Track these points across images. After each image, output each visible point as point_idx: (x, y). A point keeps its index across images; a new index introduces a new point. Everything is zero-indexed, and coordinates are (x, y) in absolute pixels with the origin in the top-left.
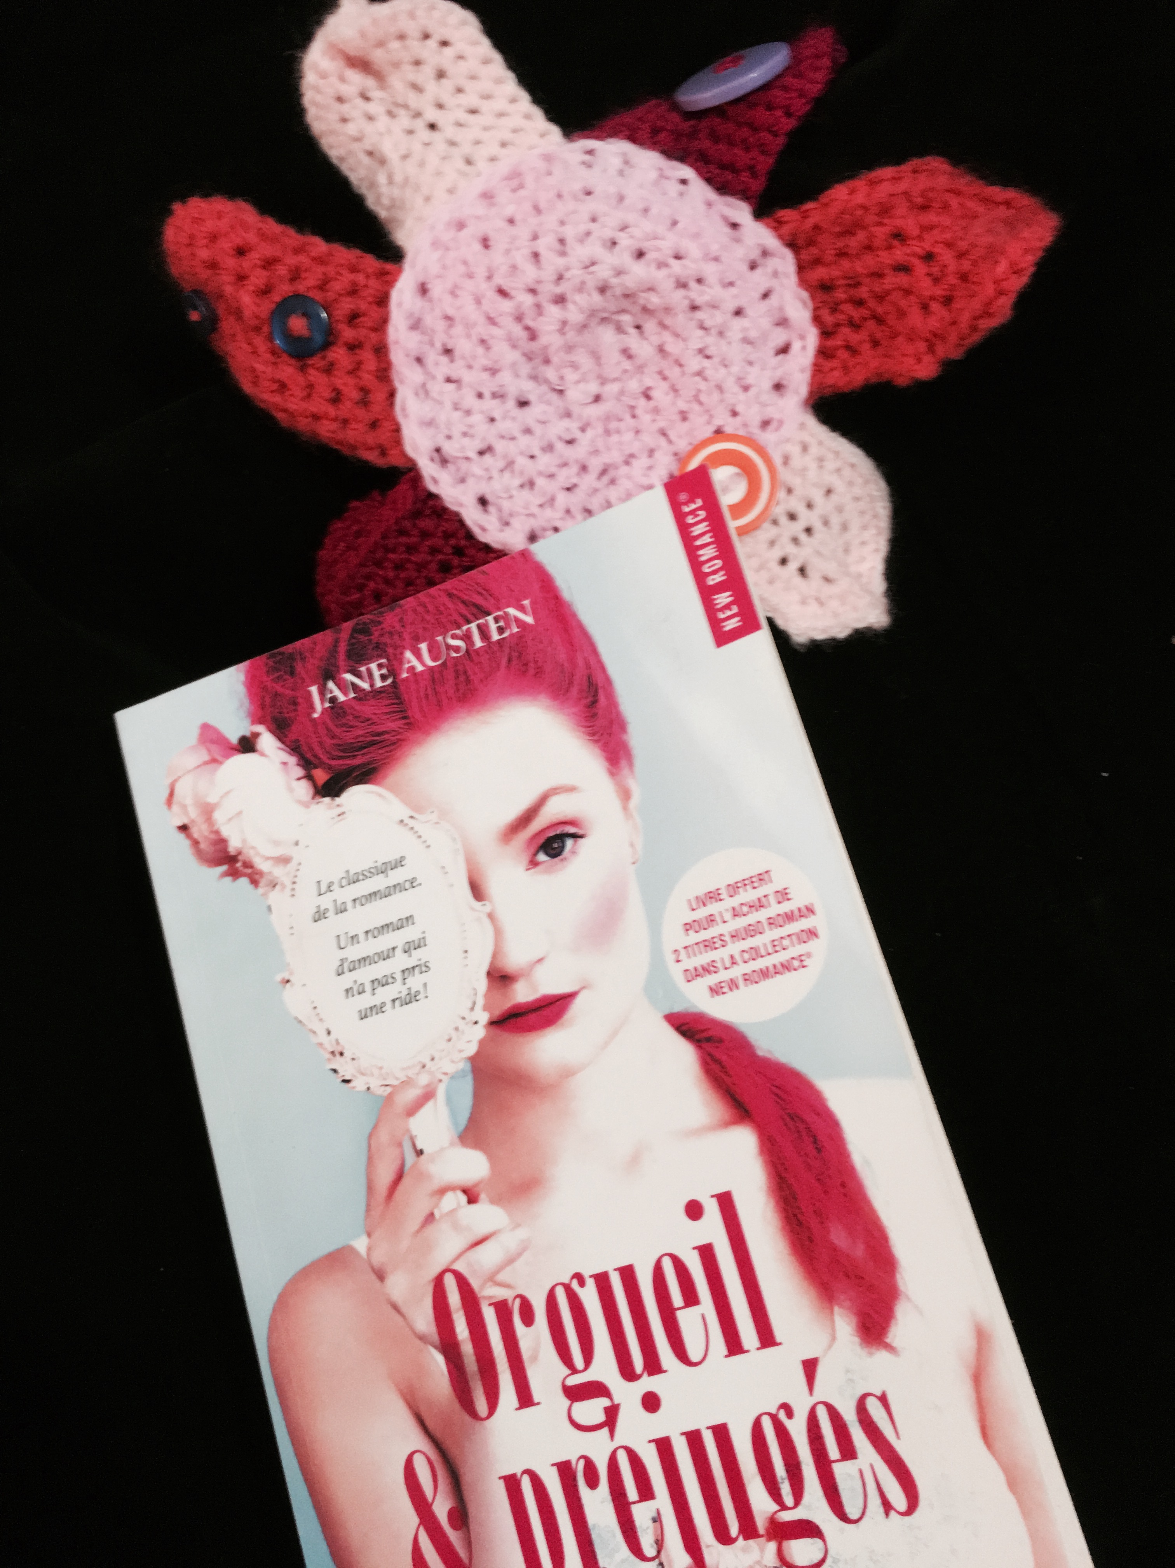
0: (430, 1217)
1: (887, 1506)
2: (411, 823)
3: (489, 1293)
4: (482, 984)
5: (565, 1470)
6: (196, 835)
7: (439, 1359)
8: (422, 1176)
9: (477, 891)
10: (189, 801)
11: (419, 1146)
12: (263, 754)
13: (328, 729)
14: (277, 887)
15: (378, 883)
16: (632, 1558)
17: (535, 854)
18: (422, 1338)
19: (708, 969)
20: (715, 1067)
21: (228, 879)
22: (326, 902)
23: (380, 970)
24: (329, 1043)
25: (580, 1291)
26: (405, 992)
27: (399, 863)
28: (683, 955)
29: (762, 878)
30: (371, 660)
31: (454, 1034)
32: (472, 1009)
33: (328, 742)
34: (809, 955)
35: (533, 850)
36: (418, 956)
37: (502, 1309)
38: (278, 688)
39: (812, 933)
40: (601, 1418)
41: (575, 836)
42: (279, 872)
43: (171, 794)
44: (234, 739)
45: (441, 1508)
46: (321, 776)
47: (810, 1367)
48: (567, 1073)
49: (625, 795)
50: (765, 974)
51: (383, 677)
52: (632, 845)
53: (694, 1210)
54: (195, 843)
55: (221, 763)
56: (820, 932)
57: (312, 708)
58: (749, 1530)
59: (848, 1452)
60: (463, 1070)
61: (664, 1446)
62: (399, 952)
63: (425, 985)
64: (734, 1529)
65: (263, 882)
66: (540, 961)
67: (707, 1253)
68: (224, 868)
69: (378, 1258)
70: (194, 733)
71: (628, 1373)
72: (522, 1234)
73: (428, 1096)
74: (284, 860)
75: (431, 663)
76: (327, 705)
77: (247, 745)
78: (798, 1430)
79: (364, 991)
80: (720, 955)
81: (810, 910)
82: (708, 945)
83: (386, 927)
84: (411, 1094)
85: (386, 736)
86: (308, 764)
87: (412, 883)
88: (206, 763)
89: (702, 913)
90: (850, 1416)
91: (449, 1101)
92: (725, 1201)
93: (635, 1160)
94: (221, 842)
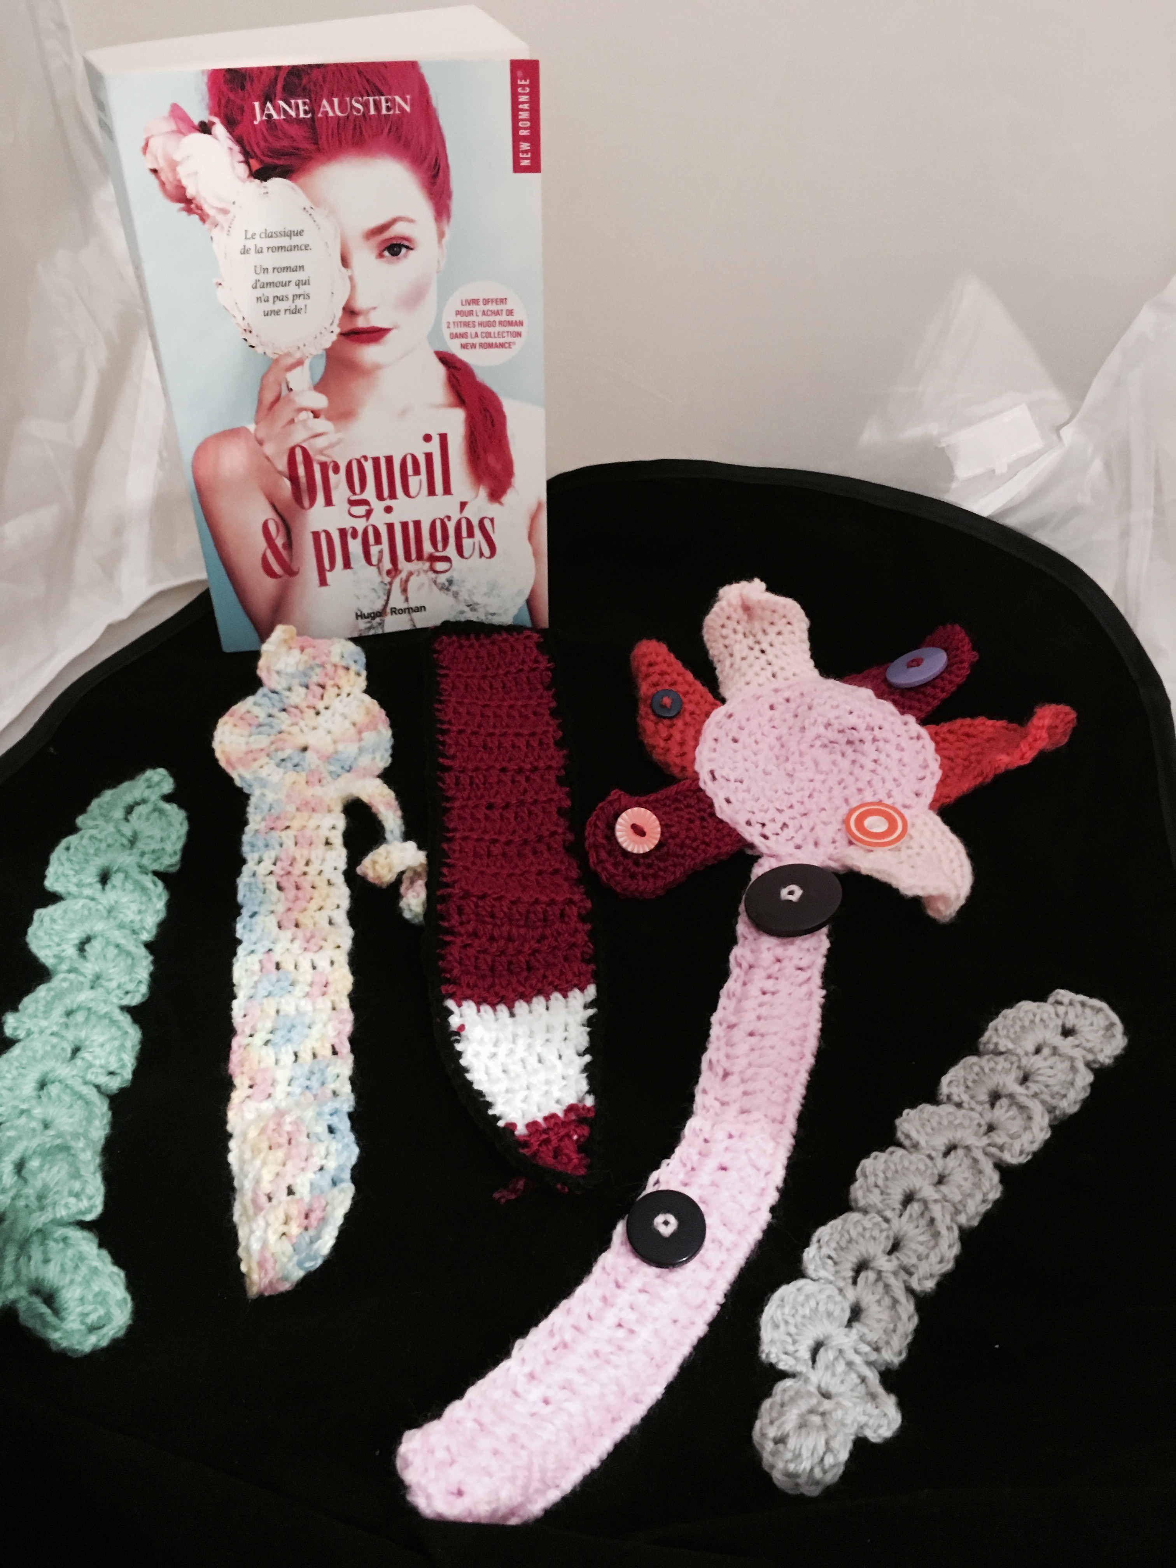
0: (292, 421)
1: (482, 554)
2: (311, 211)
3: (317, 458)
4: (339, 313)
5: (343, 532)
6: (163, 178)
7: (288, 483)
8: (290, 401)
9: (345, 261)
10: (160, 155)
11: (291, 386)
12: (216, 138)
13: (263, 134)
14: (218, 227)
15: (285, 242)
16: (367, 565)
17: (383, 251)
18: (280, 473)
19: (463, 335)
20: (455, 381)
21: (185, 214)
22: (250, 244)
23: (280, 291)
24: (243, 324)
25: (365, 464)
26: (293, 307)
27: (300, 233)
28: (452, 325)
29: (503, 301)
30: (298, 96)
31: (319, 336)
32: (331, 324)
33: (262, 144)
34: (514, 343)
35: (382, 248)
36: (303, 289)
37: (324, 466)
38: (232, 96)
39: (519, 334)
40: (363, 513)
41: (407, 247)
42: (220, 218)
43: (147, 145)
44: (196, 122)
45: (279, 542)
46: (256, 165)
47: (463, 505)
48: (377, 367)
49: (441, 235)
50: (490, 346)
51: (306, 112)
52: (438, 262)
53: (427, 438)
54: (163, 184)
55: (184, 134)
56: (523, 334)
57: (254, 117)
58: (420, 557)
59: (471, 534)
60: (321, 355)
61: (390, 527)
62: (292, 284)
63: (306, 306)
64: (414, 555)
65: (208, 222)
66: (374, 308)
67: (429, 457)
68: (182, 205)
69: (260, 435)
70: (166, 110)
71: (380, 497)
72: (340, 435)
73: (300, 363)
74: (225, 212)
75: (339, 114)
76: (264, 118)
77: (205, 128)
78: (451, 526)
79: (268, 301)
80: (470, 331)
81: (521, 323)
82: (466, 324)
83: (287, 269)
84: (290, 361)
85: (303, 152)
86: (247, 155)
87: (306, 247)
88: (173, 132)
89: (468, 308)
90: (475, 523)
91: (311, 367)
92: (443, 438)
93: (404, 413)
94: (181, 188)
